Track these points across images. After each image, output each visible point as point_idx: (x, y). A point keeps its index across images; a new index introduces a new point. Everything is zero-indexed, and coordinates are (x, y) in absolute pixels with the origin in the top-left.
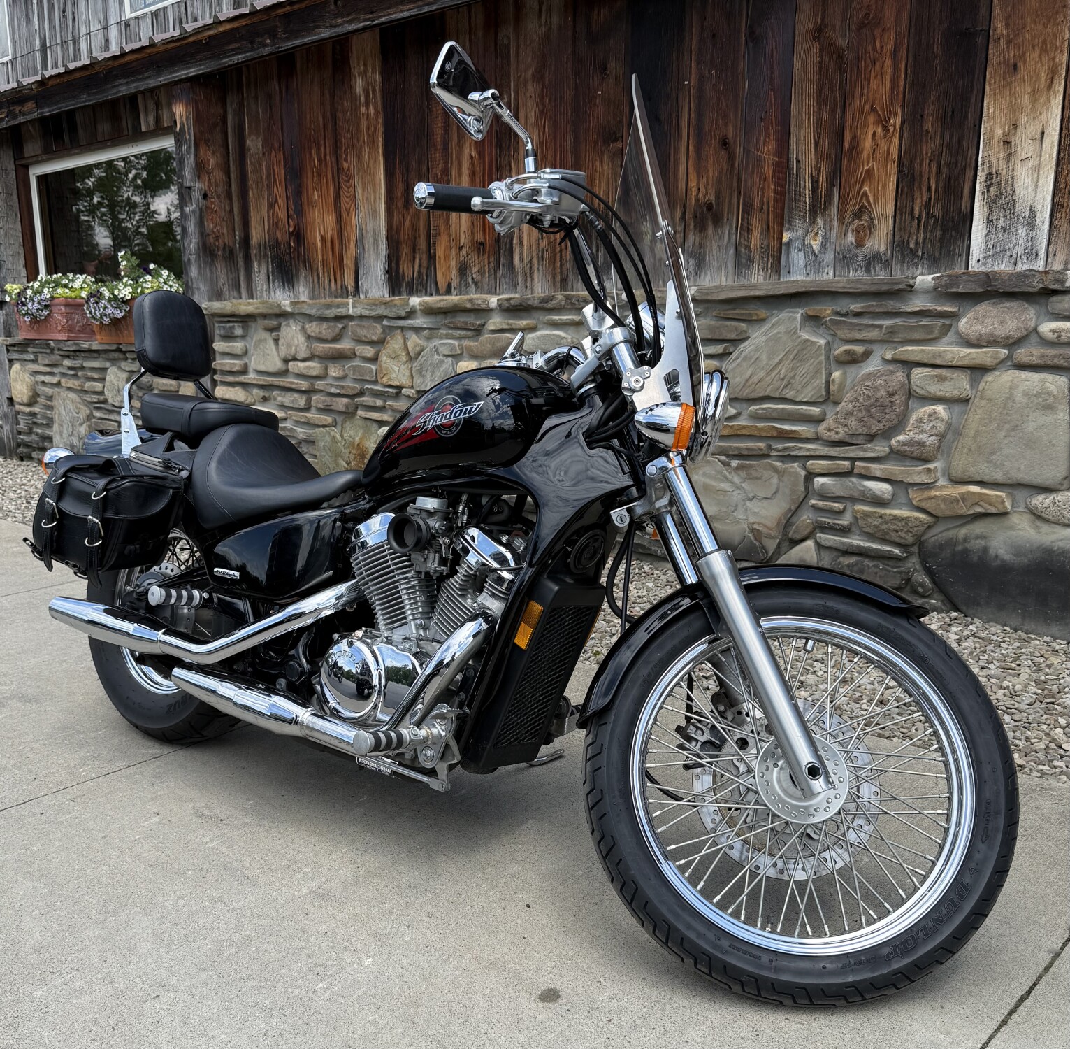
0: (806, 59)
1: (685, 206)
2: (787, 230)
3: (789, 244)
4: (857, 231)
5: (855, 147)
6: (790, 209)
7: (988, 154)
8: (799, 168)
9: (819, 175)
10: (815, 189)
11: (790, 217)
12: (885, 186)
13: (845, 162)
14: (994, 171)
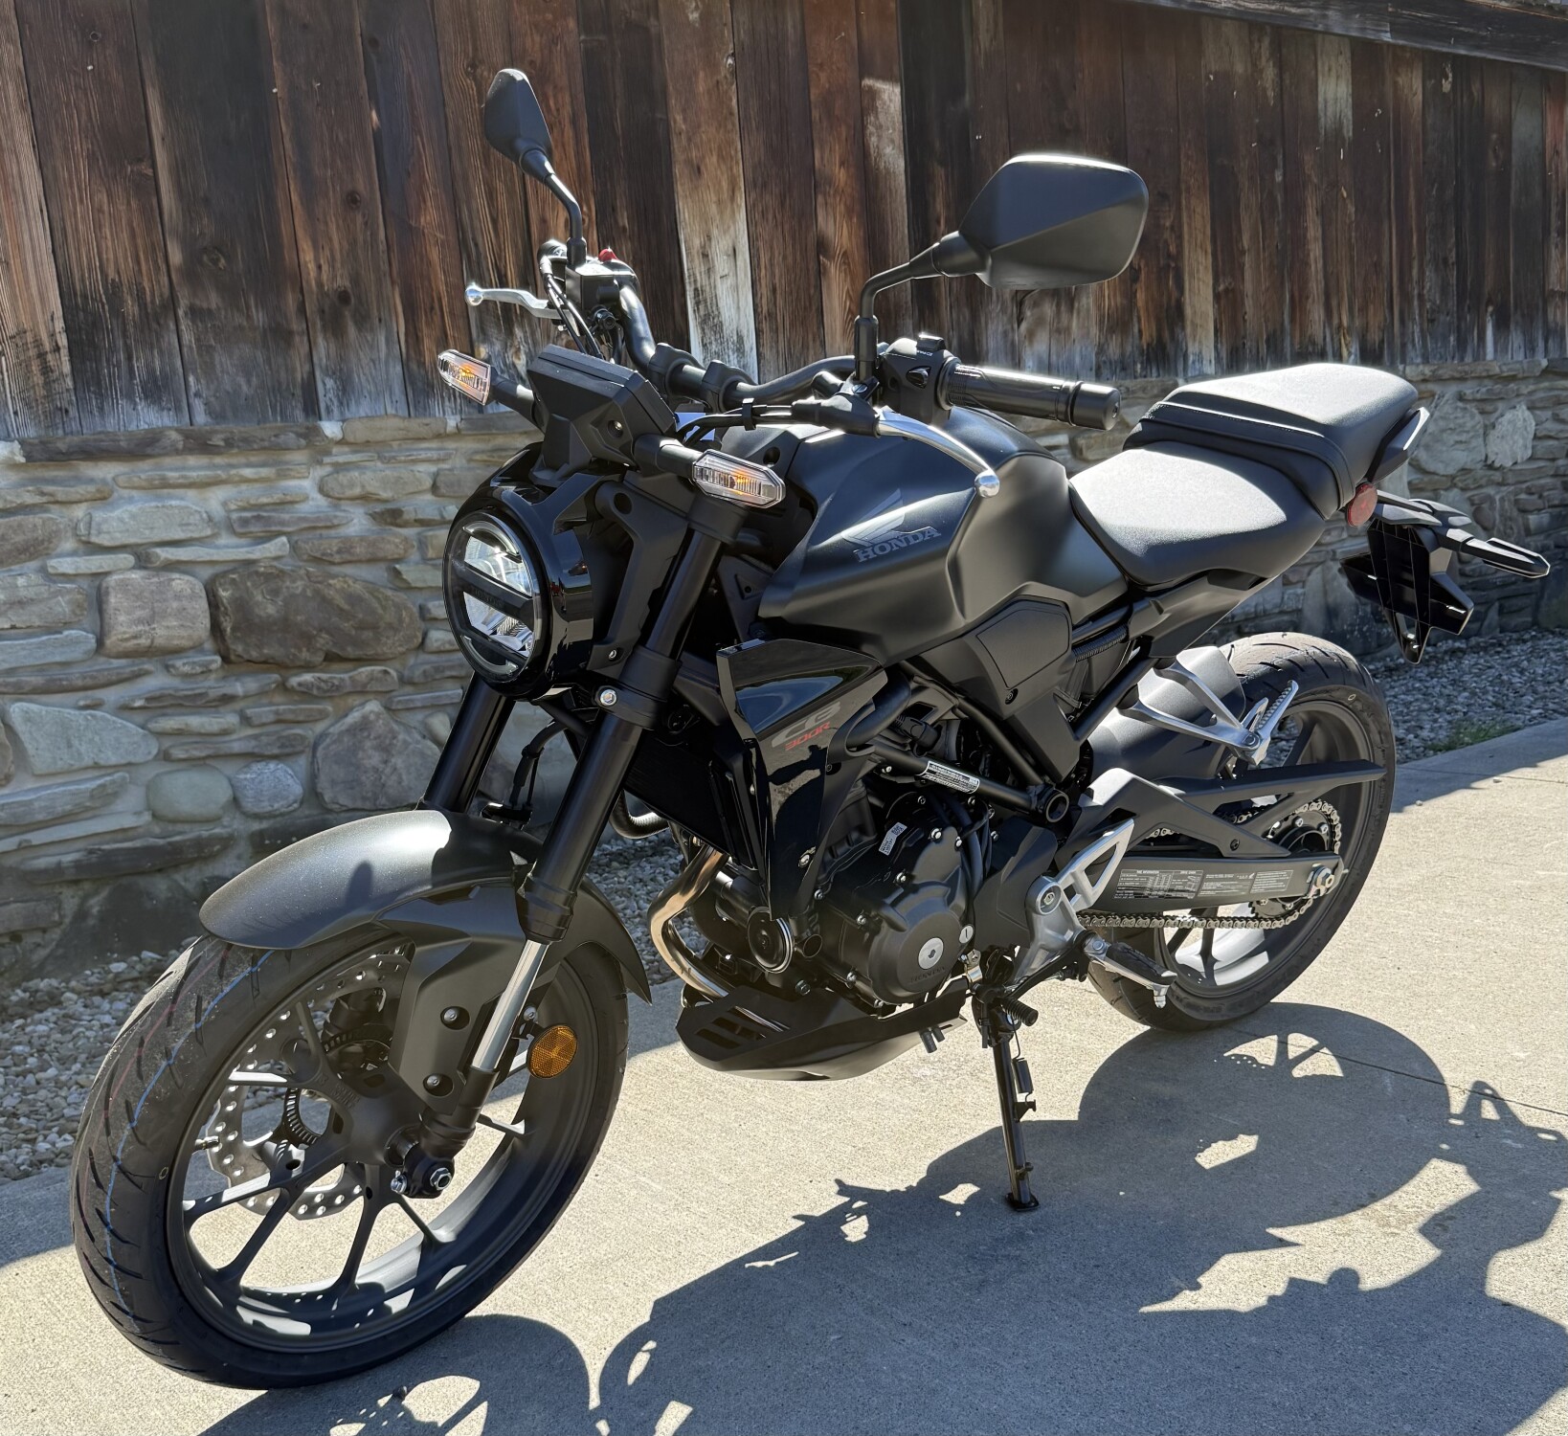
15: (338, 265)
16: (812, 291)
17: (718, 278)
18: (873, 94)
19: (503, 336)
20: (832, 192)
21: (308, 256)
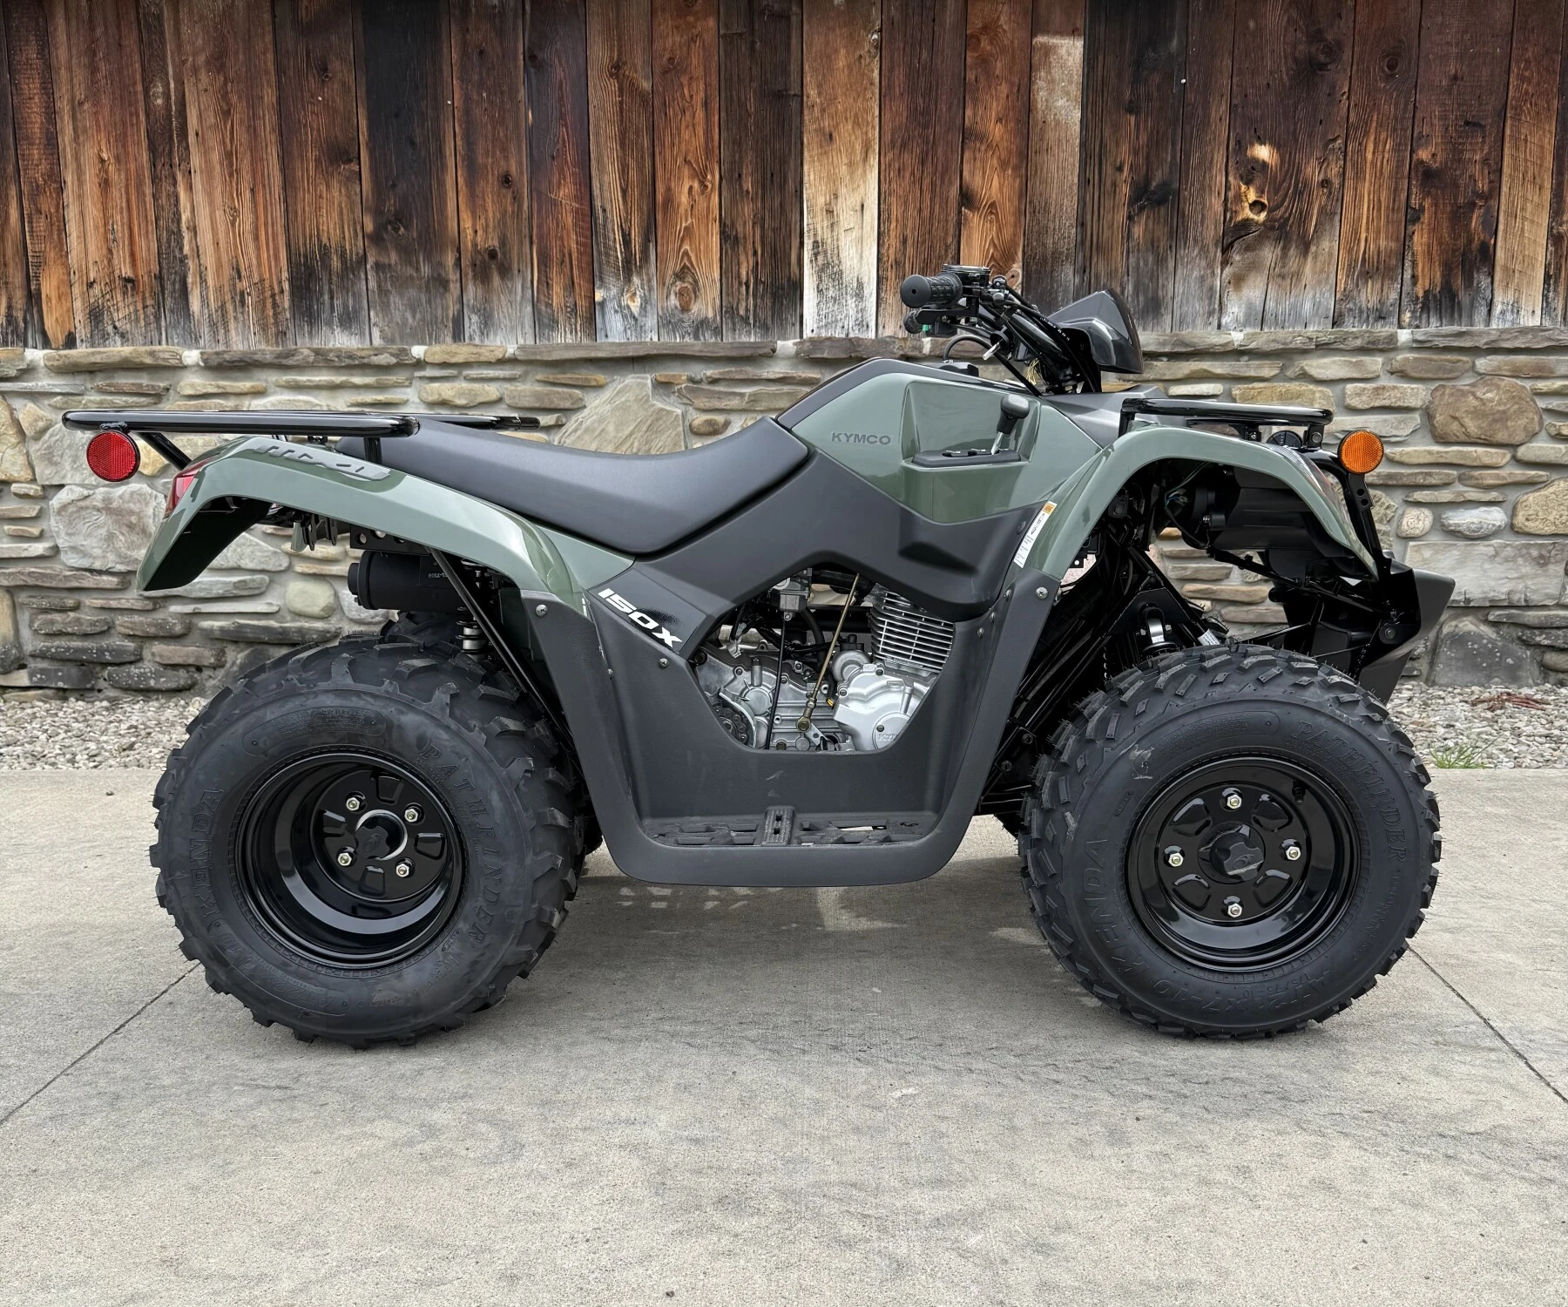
0: (602, 96)
1: (459, 251)
2: (600, 288)
3: (602, 304)
4: (680, 294)
5: (669, 200)
6: (600, 264)
7: (814, 221)
8: (605, 218)
9: (630, 228)
10: (627, 242)
11: (601, 272)
12: (707, 247)
13: (659, 217)
14: (819, 239)
15: (490, 230)
16: (950, 240)
17: (842, 231)
18: (1048, 51)
19: (621, 283)
20: (983, 148)
21: (467, 224)
